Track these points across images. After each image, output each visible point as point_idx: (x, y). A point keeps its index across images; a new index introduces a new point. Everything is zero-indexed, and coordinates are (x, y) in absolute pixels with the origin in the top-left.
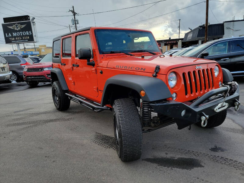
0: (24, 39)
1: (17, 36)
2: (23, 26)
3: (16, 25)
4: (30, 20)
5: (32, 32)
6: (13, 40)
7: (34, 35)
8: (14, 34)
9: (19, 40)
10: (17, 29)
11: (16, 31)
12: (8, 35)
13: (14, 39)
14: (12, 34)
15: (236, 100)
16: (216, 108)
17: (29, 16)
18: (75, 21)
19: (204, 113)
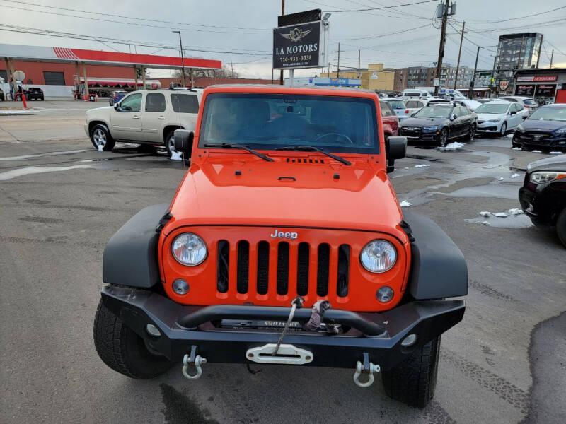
0: (304, 61)
1: (293, 55)
2: (306, 33)
3: (296, 31)
4: (320, 19)
5: (318, 46)
6: (285, 63)
7: (321, 51)
8: (289, 50)
9: (296, 62)
10: (296, 40)
11: (293, 44)
12: (279, 51)
13: (287, 59)
14: (285, 51)
15: (366, 355)
16: (249, 351)
17: (320, 11)
18: (447, 6)
19: (194, 348)
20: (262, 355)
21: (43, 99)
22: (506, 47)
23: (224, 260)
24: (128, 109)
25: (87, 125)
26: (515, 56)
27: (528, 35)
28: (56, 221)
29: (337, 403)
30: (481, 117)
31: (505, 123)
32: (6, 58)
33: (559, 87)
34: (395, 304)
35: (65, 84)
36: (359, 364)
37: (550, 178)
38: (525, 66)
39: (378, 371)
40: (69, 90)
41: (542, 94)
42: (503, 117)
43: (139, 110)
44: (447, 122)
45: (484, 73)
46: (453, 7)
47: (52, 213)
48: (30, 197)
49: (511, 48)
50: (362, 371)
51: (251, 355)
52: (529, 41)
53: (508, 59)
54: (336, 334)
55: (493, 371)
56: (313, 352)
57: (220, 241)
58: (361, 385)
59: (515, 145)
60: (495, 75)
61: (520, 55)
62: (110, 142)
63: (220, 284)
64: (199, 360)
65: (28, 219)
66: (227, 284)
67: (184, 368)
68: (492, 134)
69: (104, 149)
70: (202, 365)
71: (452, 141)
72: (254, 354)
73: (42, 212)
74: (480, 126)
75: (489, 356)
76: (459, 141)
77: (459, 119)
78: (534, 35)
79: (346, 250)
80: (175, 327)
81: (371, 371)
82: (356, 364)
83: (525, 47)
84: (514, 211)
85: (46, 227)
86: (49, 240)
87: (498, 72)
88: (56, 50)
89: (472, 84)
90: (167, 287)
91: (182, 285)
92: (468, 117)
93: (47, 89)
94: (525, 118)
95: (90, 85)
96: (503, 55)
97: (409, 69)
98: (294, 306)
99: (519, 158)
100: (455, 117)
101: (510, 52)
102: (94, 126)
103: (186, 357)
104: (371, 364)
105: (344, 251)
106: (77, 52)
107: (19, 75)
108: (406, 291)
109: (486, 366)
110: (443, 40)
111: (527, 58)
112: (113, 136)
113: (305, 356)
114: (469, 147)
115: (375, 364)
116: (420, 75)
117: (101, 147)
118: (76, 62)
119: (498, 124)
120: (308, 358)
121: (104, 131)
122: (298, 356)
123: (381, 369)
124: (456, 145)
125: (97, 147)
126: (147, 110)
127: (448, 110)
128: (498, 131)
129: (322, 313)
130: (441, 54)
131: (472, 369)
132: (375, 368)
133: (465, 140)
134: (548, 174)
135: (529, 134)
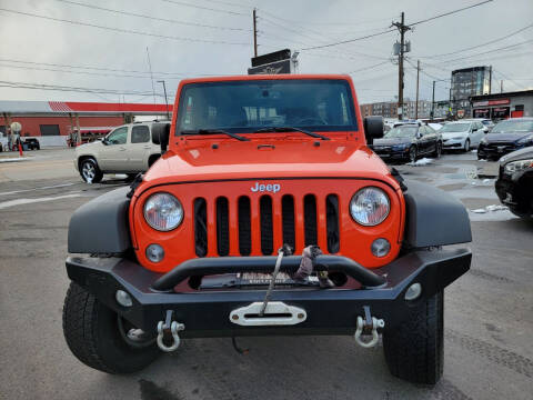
2: (278, 70)
4: (289, 57)
15: (367, 309)
16: (233, 313)
17: (289, 51)
18: (402, 44)
19: (169, 313)
20: (247, 316)
21: (38, 148)
22: (458, 80)
23: (202, 223)
24: (115, 142)
25: (76, 160)
26: (468, 88)
27: (477, 69)
28: (41, 240)
29: (337, 387)
30: (445, 136)
31: (468, 139)
32: (4, 114)
33: (512, 109)
34: (393, 257)
35: (59, 134)
36: (360, 320)
37: (525, 166)
38: (478, 94)
39: (383, 326)
40: (63, 139)
41: (498, 116)
42: (466, 134)
43: (125, 142)
44: (414, 140)
45: (441, 104)
46: (408, 45)
47: (38, 233)
48: (17, 222)
49: (463, 81)
50: (364, 327)
51: (236, 317)
52: (479, 74)
53: (462, 91)
54: (330, 287)
55: (502, 347)
56: (306, 309)
57: (197, 199)
58: (363, 345)
59: (480, 158)
60: (452, 105)
61: (473, 86)
62: (99, 175)
63: (198, 248)
64: (175, 326)
65: (13, 239)
66: (206, 248)
67: (160, 338)
68: (457, 150)
69: (93, 182)
70: (180, 333)
71: (421, 157)
72: (239, 316)
73: (26, 233)
74: (445, 143)
75: (495, 333)
76: (428, 157)
77: (425, 137)
78: (483, 68)
79: (333, 200)
80: (148, 291)
81: (375, 326)
82: (356, 321)
83: (476, 80)
84: (491, 207)
85: (29, 245)
86: (31, 255)
87: (454, 101)
88: (52, 104)
89: (432, 114)
90: (139, 254)
91: (156, 251)
92: (434, 135)
93: (42, 140)
94: (486, 132)
95: (83, 134)
96: (458, 88)
97: (373, 105)
98: (281, 254)
99: (486, 168)
100: (421, 136)
101: (462, 85)
102: (83, 161)
103: (160, 325)
104: (374, 320)
105: (332, 202)
106: (71, 105)
107: (15, 126)
108: (403, 243)
109: (495, 343)
110: (401, 74)
111: (479, 89)
112: (102, 169)
113: (297, 315)
114: (437, 161)
115: (378, 318)
116: (384, 109)
117: (89, 180)
118: (70, 114)
119: (462, 141)
120: (300, 316)
121: (92, 165)
122: (289, 315)
123: (386, 323)
124: (425, 161)
125: (85, 179)
126: (133, 142)
127: (414, 130)
128: (462, 147)
129: (313, 257)
130: (401, 86)
131: (479, 347)
132: (379, 323)
133: (433, 156)
134: (522, 163)
135: (493, 145)
